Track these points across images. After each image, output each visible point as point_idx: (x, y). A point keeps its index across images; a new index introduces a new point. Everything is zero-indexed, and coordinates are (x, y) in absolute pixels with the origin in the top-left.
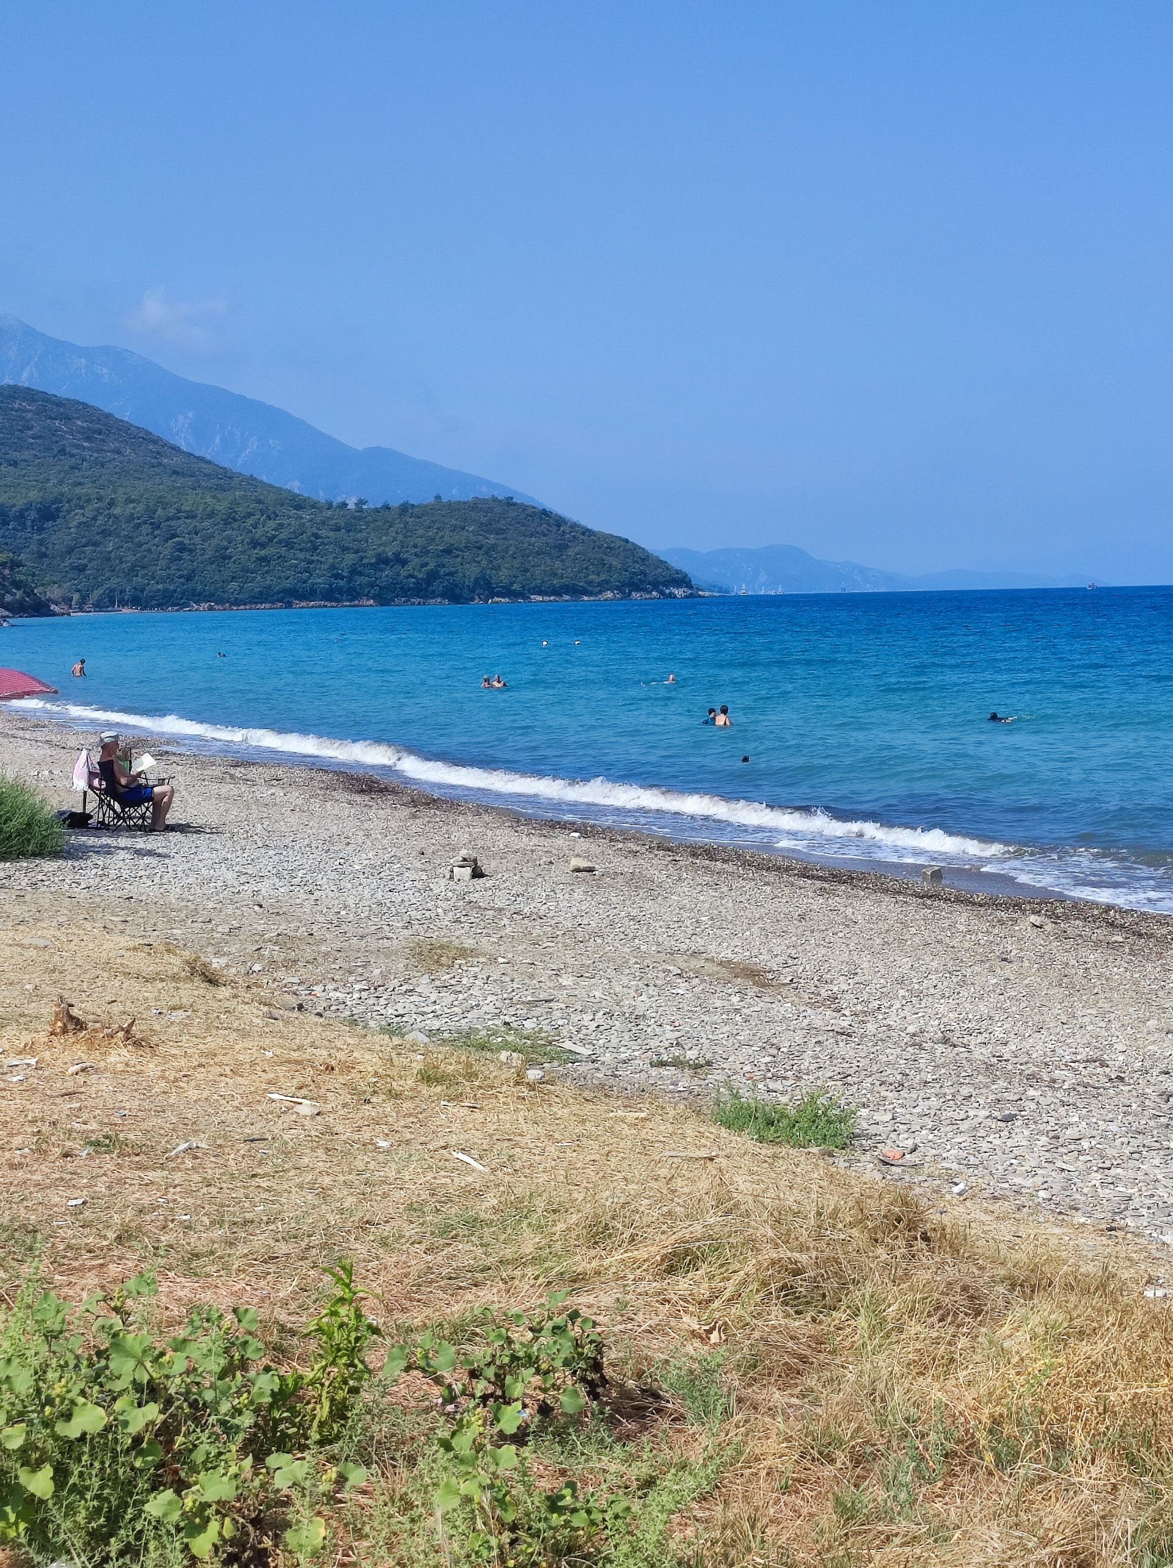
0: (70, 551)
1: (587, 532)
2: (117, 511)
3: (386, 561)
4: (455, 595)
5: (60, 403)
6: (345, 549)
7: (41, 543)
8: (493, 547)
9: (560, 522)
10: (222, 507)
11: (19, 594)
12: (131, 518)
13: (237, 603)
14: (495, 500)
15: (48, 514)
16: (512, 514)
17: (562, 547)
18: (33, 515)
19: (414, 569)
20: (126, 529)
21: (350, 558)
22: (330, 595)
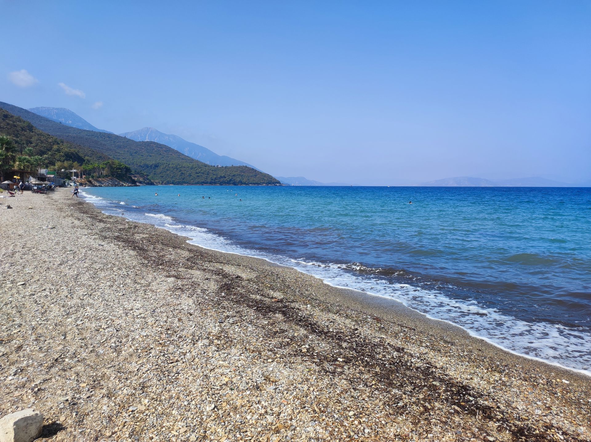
0: (161, 173)
1: (261, 173)
2: (170, 166)
3: (222, 177)
4: (235, 184)
5: (160, 145)
6: (214, 175)
7: (155, 171)
8: (243, 175)
9: (256, 171)
10: (190, 166)
11: (148, 181)
12: (173, 167)
13: (193, 184)
14: (243, 166)
15: (156, 166)
16: (247, 169)
17: (256, 176)
18: (153, 166)
19: (227, 179)
20: (171, 169)
21: (215, 176)
22: (211, 183)
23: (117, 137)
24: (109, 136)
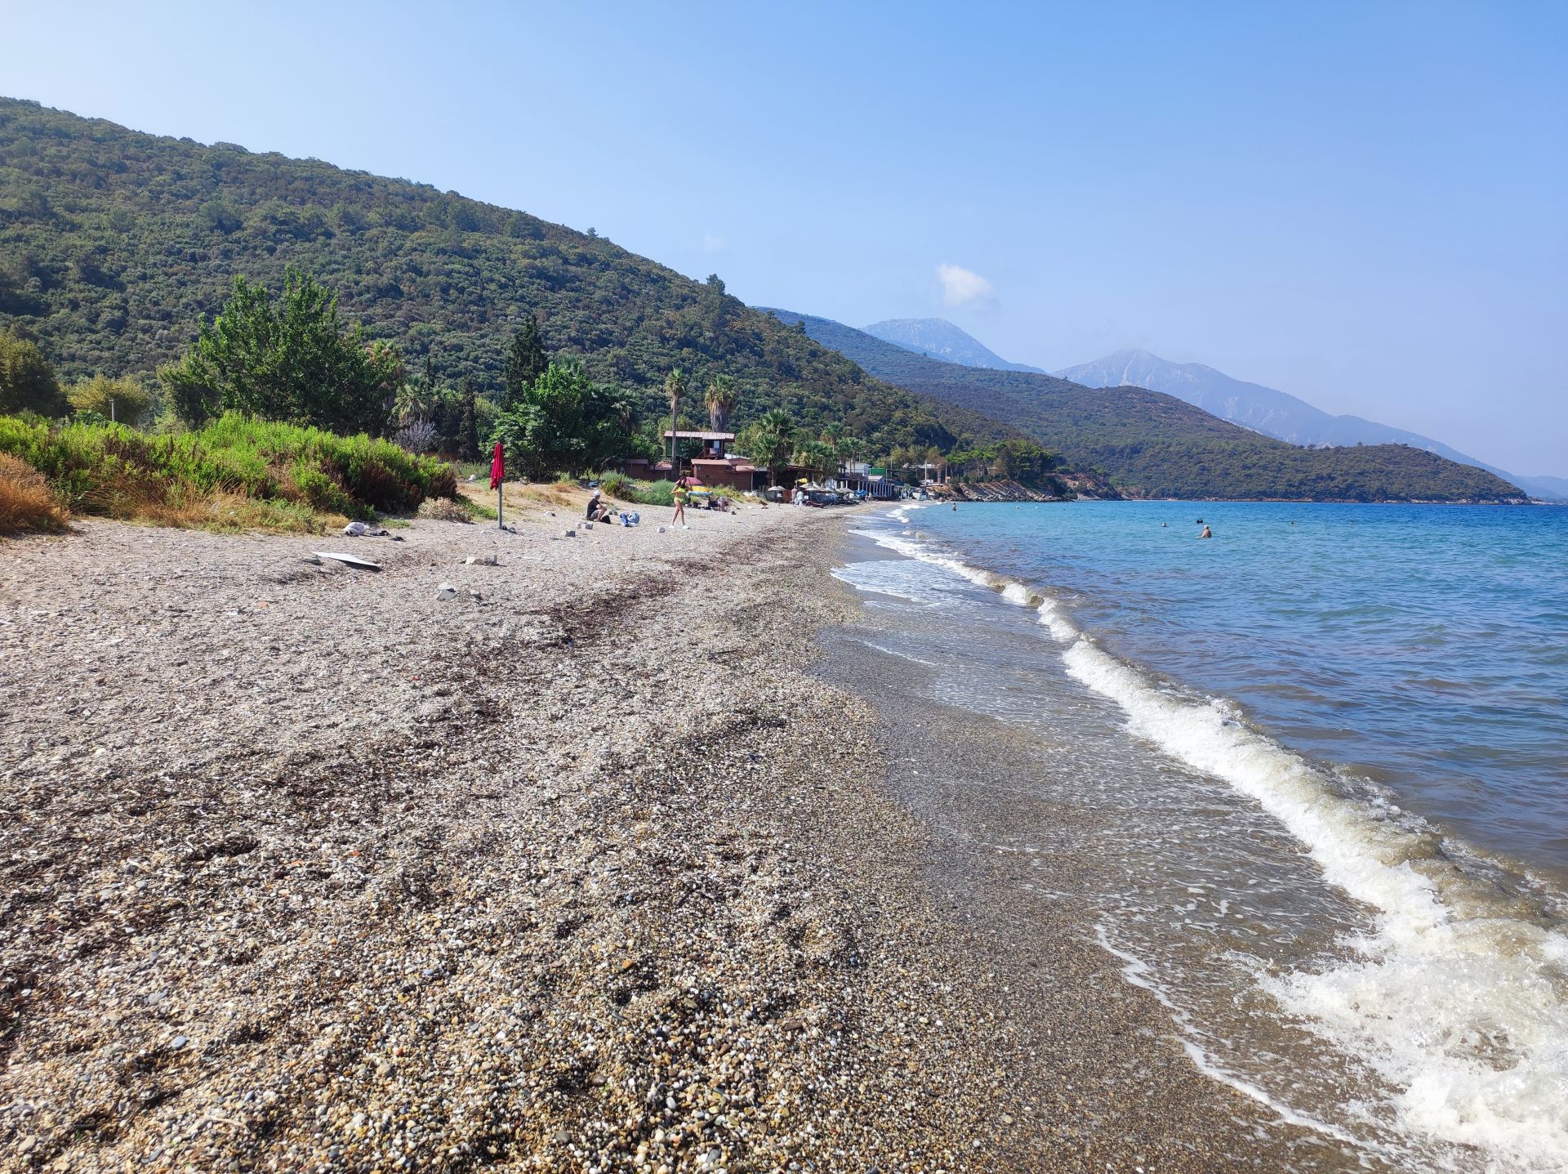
0: (1145, 469)
1: (1454, 464)
2: (1171, 449)
3: (1322, 478)
4: (1363, 497)
5: (1152, 394)
6: (1297, 471)
7: (1130, 464)
8: (1391, 472)
9: (1437, 458)
10: (1229, 448)
11: (1106, 489)
12: (1179, 452)
13: (1231, 498)
14: (1396, 445)
15: (1135, 450)
16: (1406, 453)
17: (1436, 473)
18: (1128, 451)
19: (1340, 482)
20: (1175, 458)
21: (1300, 476)
22: (1286, 496)
23: (1047, 380)
24: (1030, 381)
